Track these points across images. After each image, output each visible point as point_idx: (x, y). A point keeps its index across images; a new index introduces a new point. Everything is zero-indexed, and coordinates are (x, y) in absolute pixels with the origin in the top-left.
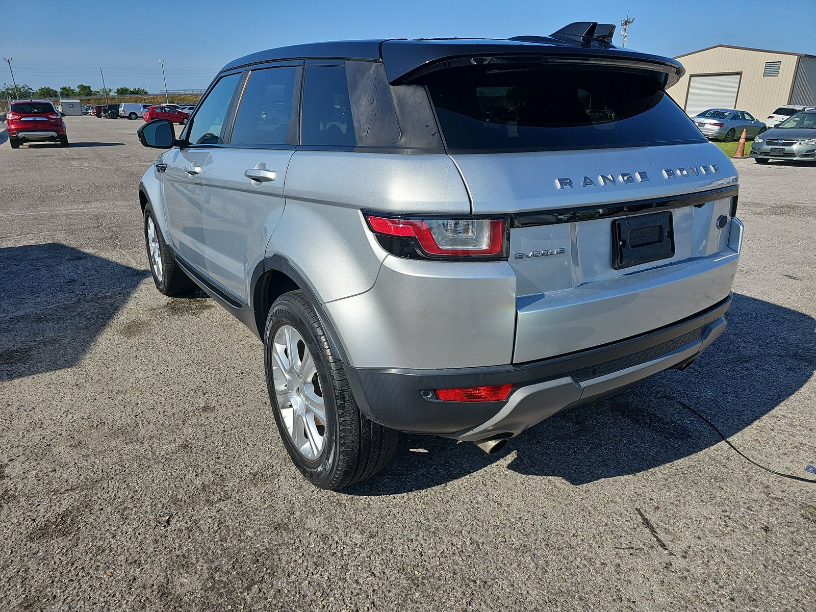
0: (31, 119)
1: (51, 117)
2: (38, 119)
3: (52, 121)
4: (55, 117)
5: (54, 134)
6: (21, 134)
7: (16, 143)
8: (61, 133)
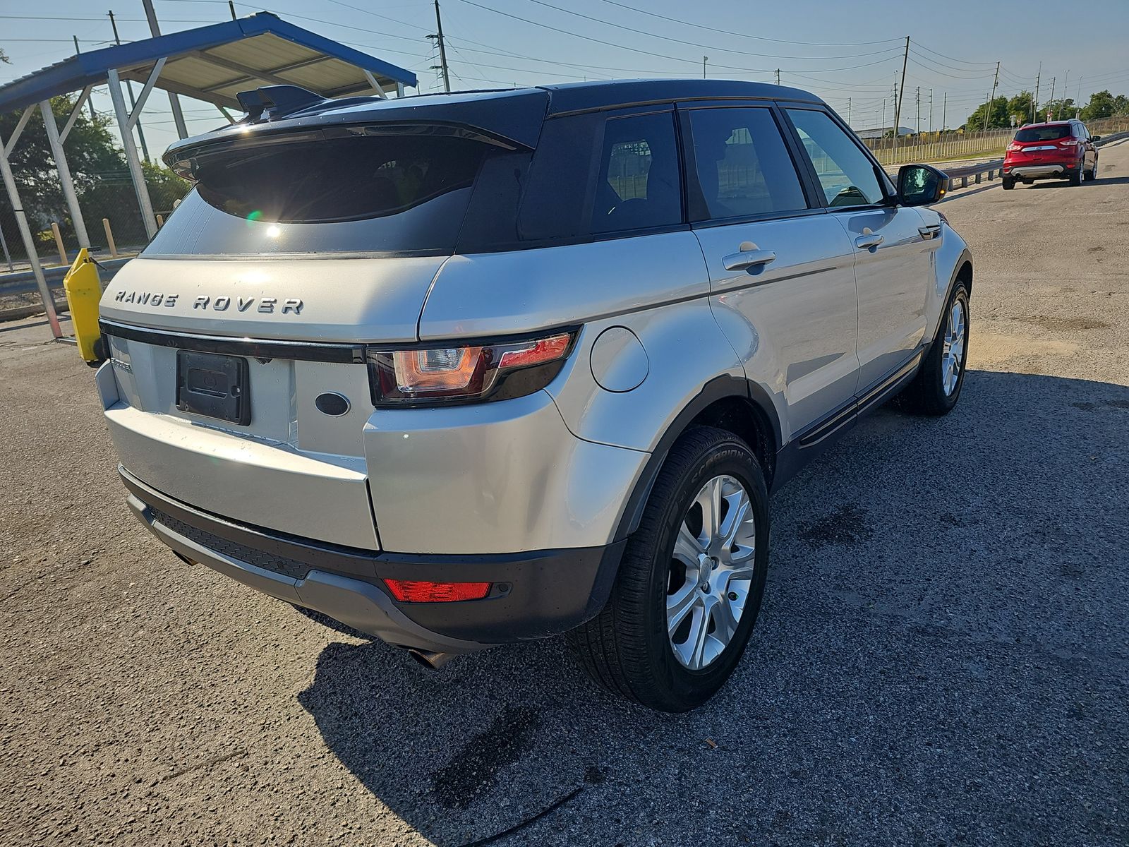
0: (1035, 149)
1: (1064, 144)
2: (1044, 148)
3: (1062, 149)
4: (1068, 144)
5: (1060, 168)
6: (1016, 171)
7: (1009, 183)
8: (1068, 166)
